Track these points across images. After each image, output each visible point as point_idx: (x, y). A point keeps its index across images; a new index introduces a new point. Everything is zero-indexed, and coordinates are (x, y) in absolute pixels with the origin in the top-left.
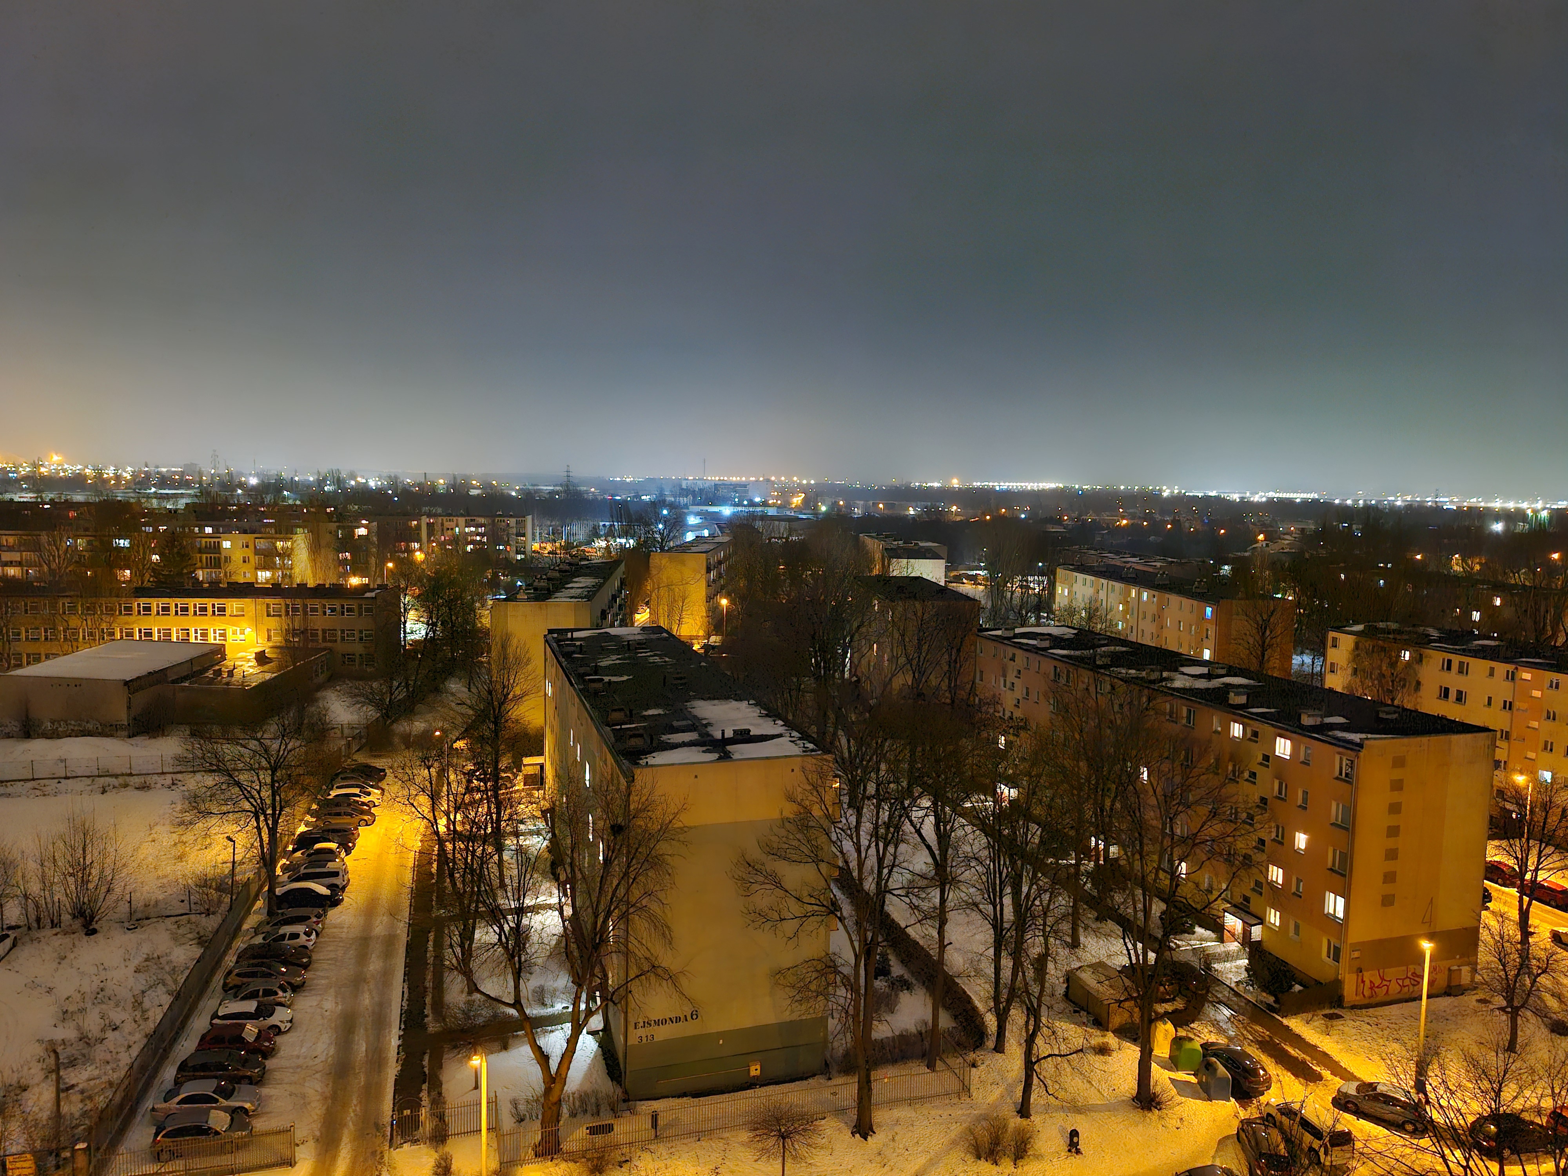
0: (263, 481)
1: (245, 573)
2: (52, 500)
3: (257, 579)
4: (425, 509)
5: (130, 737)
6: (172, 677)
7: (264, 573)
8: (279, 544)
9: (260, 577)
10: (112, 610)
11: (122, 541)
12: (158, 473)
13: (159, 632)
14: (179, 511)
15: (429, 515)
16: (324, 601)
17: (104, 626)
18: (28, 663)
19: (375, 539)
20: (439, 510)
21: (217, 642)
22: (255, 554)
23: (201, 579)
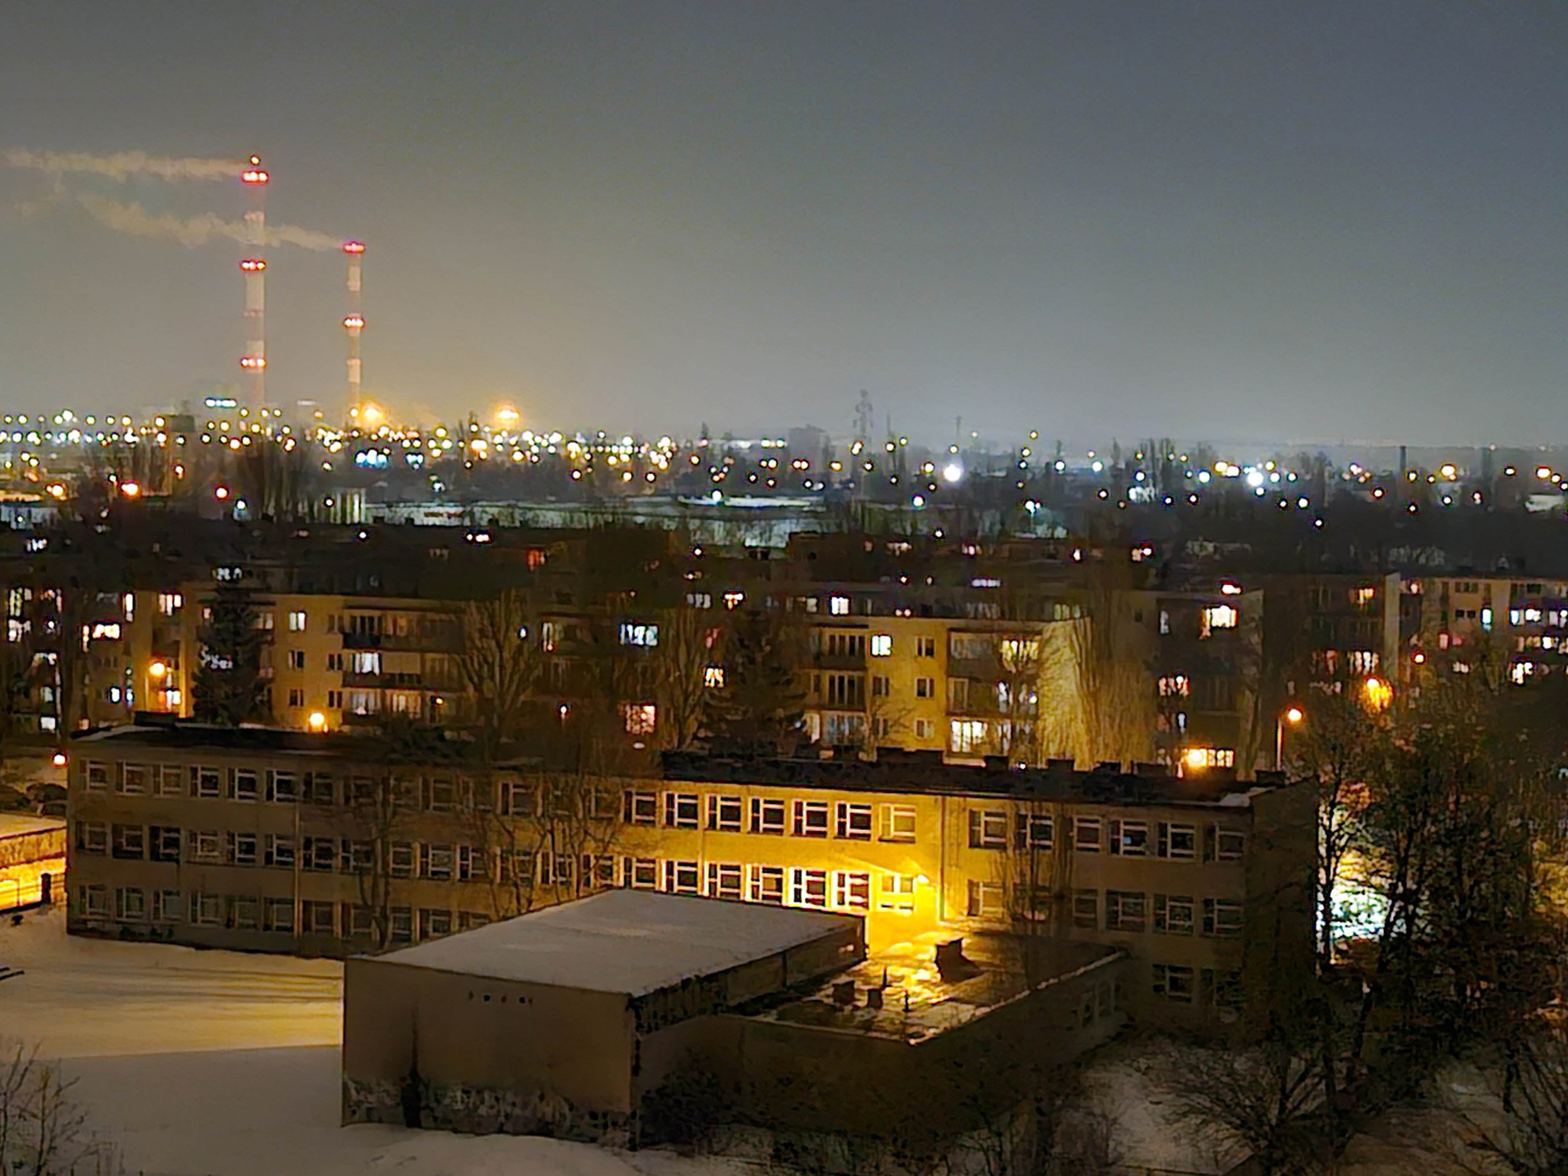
0: (975, 475)
1: (920, 724)
2: (493, 521)
3: (949, 742)
4: (1398, 554)
5: (633, 1148)
6: (738, 995)
7: (967, 726)
8: (1009, 648)
9: (956, 738)
10: (608, 809)
11: (640, 631)
12: (730, 453)
13: (713, 874)
14: (773, 555)
15: (1410, 573)
16: (1114, 812)
17: (590, 849)
18: (424, 935)
19: (1255, 639)
20: (1438, 558)
21: (847, 909)
22: (949, 675)
23: (815, 737)
